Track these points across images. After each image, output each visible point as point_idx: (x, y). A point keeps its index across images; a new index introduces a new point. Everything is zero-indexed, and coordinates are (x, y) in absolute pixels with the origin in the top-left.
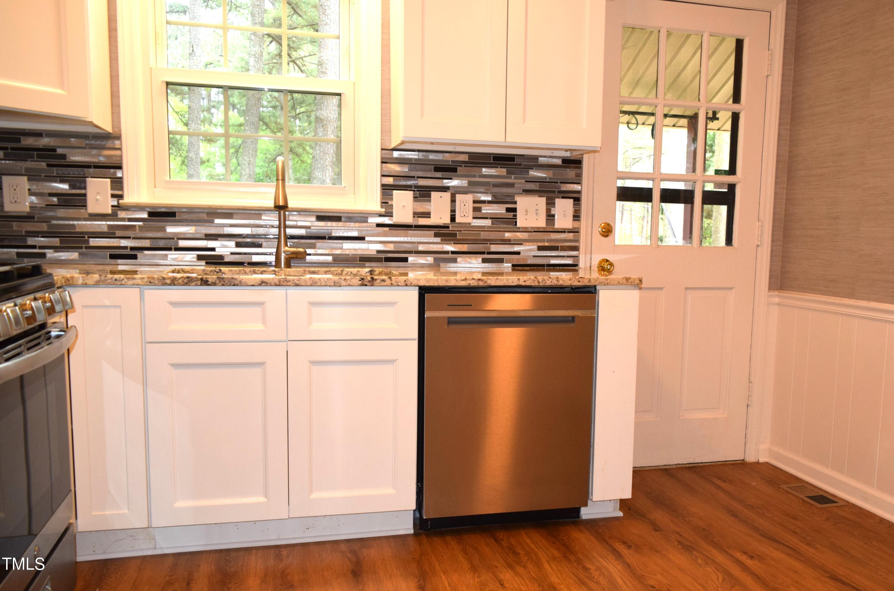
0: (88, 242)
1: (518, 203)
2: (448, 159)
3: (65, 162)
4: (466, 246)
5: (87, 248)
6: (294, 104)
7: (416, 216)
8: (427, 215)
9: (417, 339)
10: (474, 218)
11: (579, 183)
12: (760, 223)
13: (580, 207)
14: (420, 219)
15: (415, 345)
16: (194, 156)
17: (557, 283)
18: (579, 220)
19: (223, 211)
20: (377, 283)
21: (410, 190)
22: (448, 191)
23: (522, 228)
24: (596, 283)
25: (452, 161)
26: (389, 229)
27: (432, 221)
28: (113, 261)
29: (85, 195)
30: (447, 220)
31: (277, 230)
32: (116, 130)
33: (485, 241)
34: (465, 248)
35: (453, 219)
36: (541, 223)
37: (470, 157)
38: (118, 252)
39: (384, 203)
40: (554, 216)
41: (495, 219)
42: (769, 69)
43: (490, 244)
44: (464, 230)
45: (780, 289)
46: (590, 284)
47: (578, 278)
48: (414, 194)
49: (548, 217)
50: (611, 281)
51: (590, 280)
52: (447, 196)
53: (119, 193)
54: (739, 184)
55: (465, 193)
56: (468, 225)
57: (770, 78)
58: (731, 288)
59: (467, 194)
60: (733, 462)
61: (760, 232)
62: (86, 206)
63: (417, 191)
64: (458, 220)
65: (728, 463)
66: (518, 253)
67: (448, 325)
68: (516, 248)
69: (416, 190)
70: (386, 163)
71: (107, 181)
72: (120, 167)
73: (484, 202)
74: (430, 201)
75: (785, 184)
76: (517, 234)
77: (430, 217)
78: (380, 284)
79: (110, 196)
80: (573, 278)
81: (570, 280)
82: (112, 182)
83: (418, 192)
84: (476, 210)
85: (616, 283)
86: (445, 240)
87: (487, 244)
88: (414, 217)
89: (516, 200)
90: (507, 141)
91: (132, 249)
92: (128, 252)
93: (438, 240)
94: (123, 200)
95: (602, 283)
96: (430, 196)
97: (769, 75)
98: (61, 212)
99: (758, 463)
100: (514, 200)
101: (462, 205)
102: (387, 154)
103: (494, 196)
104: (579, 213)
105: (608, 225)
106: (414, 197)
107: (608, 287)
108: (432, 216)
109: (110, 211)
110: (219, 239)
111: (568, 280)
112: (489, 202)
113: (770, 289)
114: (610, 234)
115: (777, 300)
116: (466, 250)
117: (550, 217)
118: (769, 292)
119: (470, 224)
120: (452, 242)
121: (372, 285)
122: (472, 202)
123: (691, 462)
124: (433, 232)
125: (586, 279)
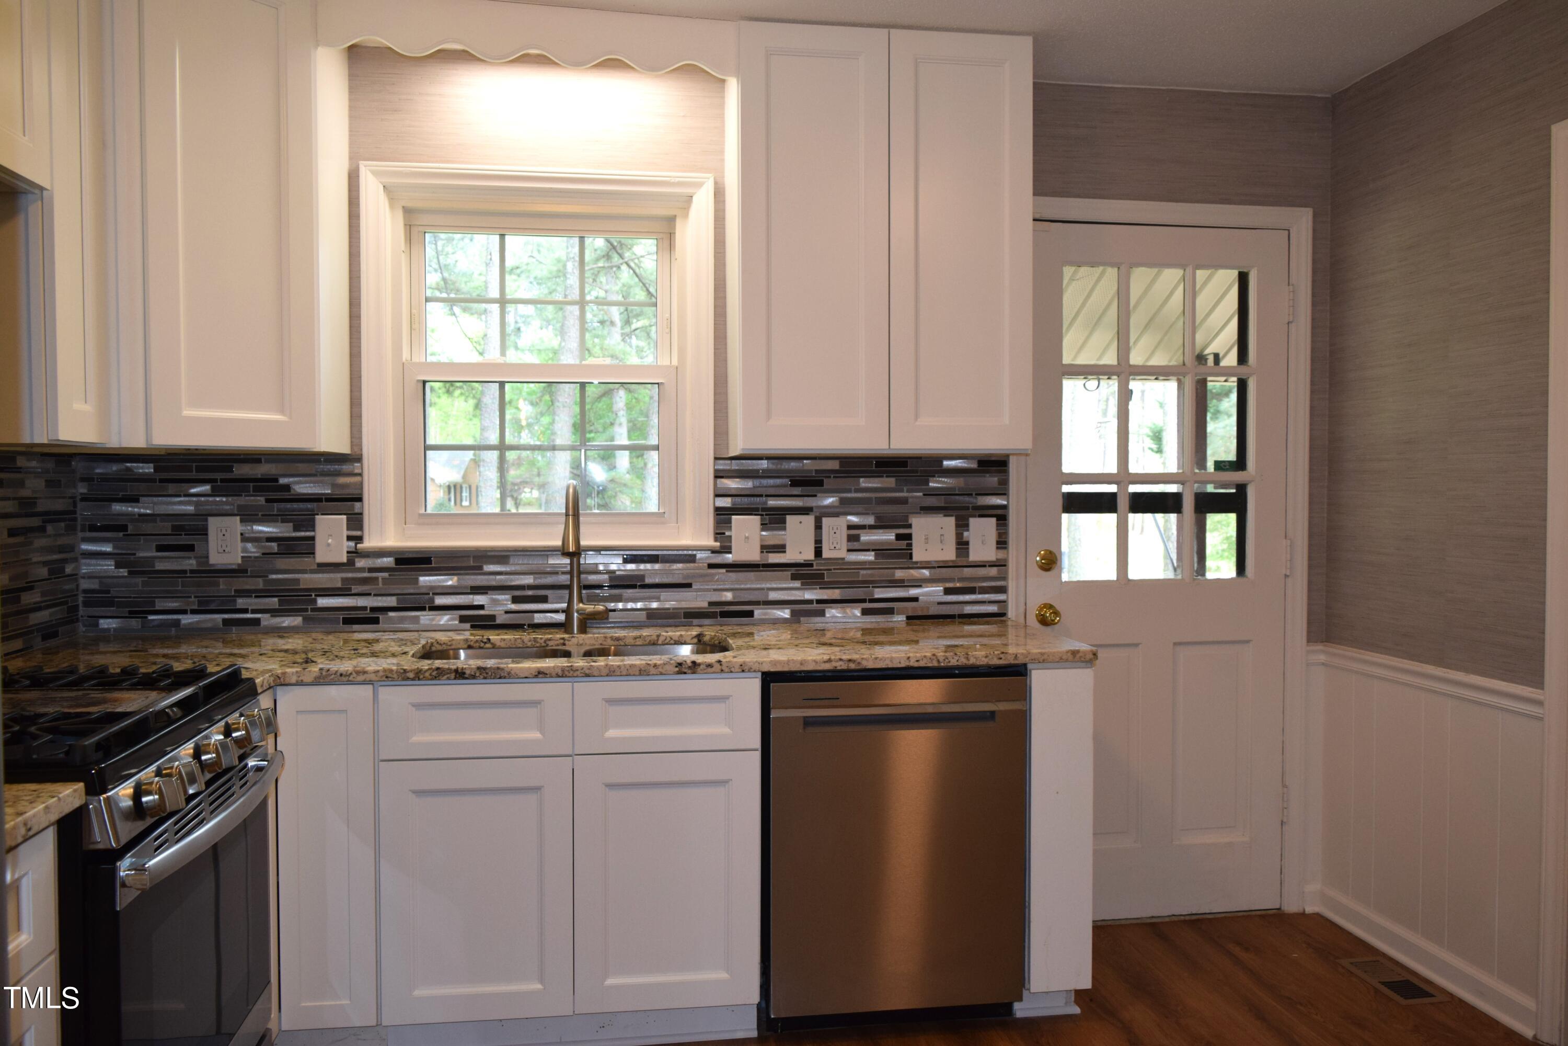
0: (315, 601)
1: (913, 526)
2: (811, 468)
3: (290, 495)
4: (837, 591)
5: (313, 610)
6: (629, 317)
7: (765, 551)
8: (781, 549)
9: (760, 749)
10: (849, 550)
11: (1005, 494)
12: (1289, 542)
13: (1006, 529)
14: (770, 555)
15: (757, 757)
16: (490, 401)
17: (967, 662)
18: (1005, 548)
19: (496, 554)
20: (701, 670)
21: (756, 515)
22: (810, 513)
23: (921, 562)
24: (1027, 660)
25: (817, 471)
26: (727, 571)
27: (789, 556)
28: (347, 627)
29: (313, 538)
30: (809, 555)
31: (568, 577)
32: (356, 449)
33: (866, 583)
34: (835, 594)
35: (818, 552)
36: (949, 554)
37: (841, 465)
38: (354, 614)
39: (718, 535)
40: (967, 543)
41: (881, 551)
42: (1291, 313)
43: (873, 587)
44: (834, 569)
45: (1326, 642)
46: (1016, 662)
47: (998, 654)
48: (762, 520)
49: (958, 545)
50: (1048, 656)
51: (1016, 655)
52: (809, 520)
53: (358, 533)
54: (1253, 483)
55: (836, 515)
56: (840, 561)
57: (1293, 326)
58: (1248, 642)
59: (838, 516)
60: (1263, 912)
61: (1289, 556)
62: (314, 553)
63: (766, 515)
64: (826, 554)
65: (1254, 913)
66: (915, 599)
67: (804, 728)
68: (913, 592)
69: (764, 513)
70: (722, 477)
71: (342, 519)
72: (360, 499)
73: (862, 527)
74: (784, 529)
75: (1326, 481)
76: (912, 571)
77: (785, 552)
78: (705, 671)
79: (345, 538)
80: (990, 654)
81: (986, 657)
82: (348, 520)
83: (767, 517)
84: (852, 538)
85: (1057, 660)
86: (807, 584)
87: (869, 587)
88: (762, 552)
89: (910, 522)
90: (891, 447)
91: (374, 609)
92: (366, 614)
93: (797, 584)
94: (362, 543)
95: (1035, 659)
96: (784, 522)
97: (1291, 322)
98: (281, 563)
99: (1303, 914)
100: (908, 521)
101: (832, 532)
102: (722, 465)
103: (878, 518)
104: (1006, 538)
105: (1051, 552)
106: (762, 524)
107: (1045, 665)
108: (788, 549)
109: (345, 560)
110: (489, 592)
111: (982, 657)
112: (871, 527)
113: (1309, 640)
114: (1054, 566)
115: (1322, 658)
116: (839, 598)
117: (962, 545)
118: (1307, 645)
119: (843, 559)
120: (818, 587)
121: (694, 673)
122: (845, 528)
123: (1194, 912)
124: (789, 573)
125: (1010, 654)
